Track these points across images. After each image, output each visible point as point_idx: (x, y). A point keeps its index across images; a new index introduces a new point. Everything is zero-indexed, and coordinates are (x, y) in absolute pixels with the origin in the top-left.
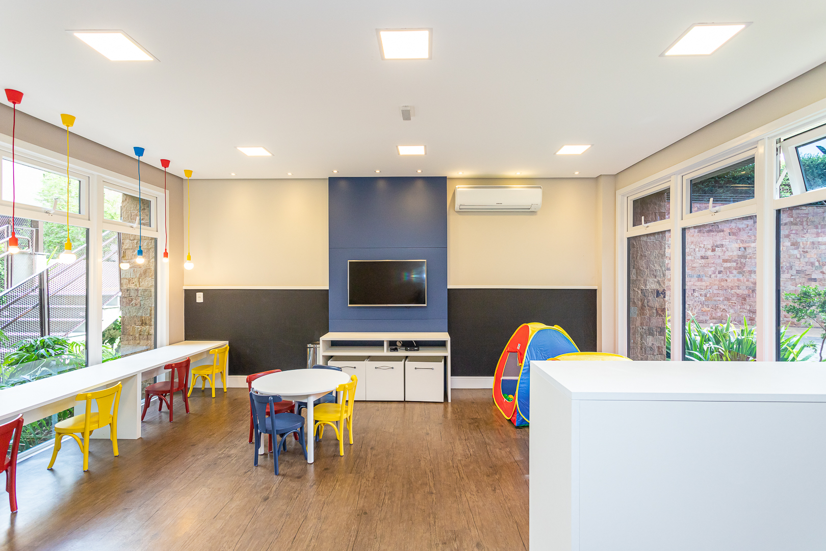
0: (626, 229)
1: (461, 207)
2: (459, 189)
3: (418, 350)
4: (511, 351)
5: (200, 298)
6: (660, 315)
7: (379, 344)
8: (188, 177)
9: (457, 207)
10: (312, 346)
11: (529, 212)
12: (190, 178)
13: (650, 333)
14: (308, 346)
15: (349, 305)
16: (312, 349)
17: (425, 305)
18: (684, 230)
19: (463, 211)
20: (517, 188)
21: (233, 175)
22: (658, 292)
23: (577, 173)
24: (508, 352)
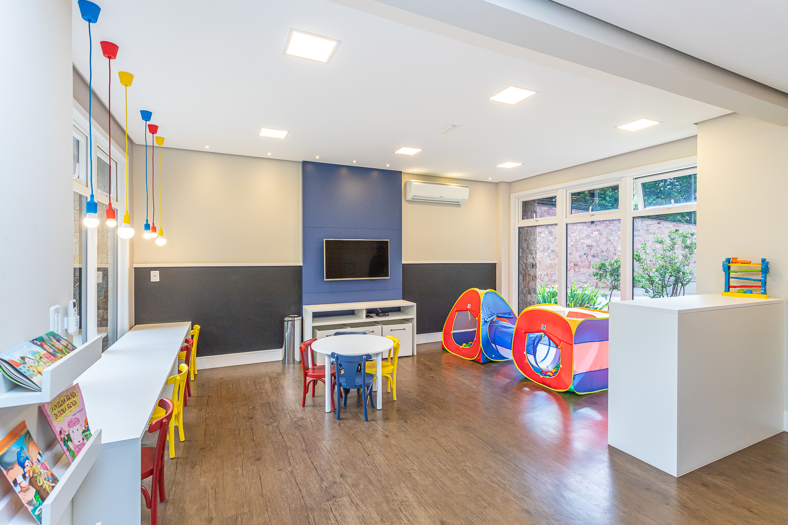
0: (517, 221)
1: (414, 198)
2: (414, 183)
3: (388, 315)
4: (458, 310)
5: (155, 277)
6: (534, 280)
7: (352, 313)
8: (160, 145)
9: (409, 197)
10: (290, 319)
11: (457, 204)
12: (161, 146)
13: (529, 292)
14: (286, 319)
15: (325, 280)
16: (290, 323)
17: (389, 278)
18: (567, 224)
19: (415, 201)
20: (454, 186)
21: (207, 148)
22: (533, 264)
23: (490, 179)
24: (456, 311)
